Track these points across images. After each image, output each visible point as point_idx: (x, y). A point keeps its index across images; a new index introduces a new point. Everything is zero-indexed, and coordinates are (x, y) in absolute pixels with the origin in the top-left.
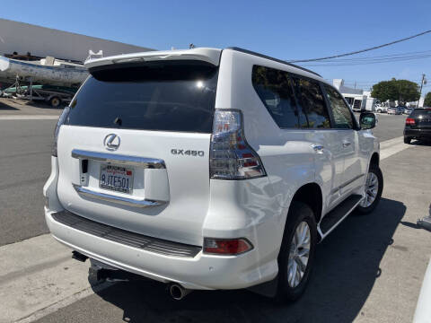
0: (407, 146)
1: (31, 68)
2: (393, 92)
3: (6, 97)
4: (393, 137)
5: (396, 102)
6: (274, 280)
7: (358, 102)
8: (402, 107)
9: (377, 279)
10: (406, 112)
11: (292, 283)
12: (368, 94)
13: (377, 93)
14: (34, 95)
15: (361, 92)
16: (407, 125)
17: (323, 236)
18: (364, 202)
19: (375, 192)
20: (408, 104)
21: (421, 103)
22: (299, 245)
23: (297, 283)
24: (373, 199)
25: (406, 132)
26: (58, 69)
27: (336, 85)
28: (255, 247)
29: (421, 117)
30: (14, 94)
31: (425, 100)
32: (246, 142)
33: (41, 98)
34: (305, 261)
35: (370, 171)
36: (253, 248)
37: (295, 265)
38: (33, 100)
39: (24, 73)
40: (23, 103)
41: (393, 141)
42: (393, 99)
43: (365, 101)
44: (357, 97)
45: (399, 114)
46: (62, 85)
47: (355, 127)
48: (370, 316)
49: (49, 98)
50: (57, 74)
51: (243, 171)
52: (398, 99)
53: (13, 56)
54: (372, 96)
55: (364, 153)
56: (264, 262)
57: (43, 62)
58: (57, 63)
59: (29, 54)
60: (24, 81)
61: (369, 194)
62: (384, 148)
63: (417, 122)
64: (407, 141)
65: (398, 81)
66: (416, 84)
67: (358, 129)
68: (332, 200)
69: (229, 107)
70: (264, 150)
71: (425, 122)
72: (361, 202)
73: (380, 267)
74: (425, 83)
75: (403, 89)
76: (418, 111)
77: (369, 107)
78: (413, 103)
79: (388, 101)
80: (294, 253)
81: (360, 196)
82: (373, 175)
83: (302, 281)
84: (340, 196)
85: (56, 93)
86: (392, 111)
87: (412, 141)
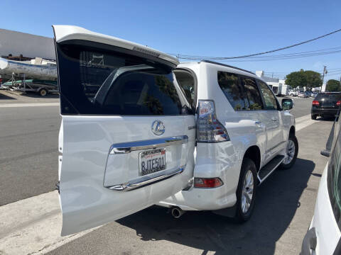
0: (314, 121)
1: (24, 66)
2: (302, 80)
3: (4, 89)
4: (303, 115)
5: (305, 88)
6: (234, 206)
7: (275, 89)
8: (309, 91)
9: (298, 209)
10: (312, 95)
11: (243, 210)
12: (282, 82)
13: (290, 81)
14: (27, 87)
15: (277, 81)
16: (313, 105)
17: (261, 181)
18: (285, 161)
19: (293, 154)
20: (313, 89)
21: (323, 89)
22: (247, 186)
23: (246, 210)
24: (291, 159)
25: (313, 111)
26: (45, 67)
27: (258, 75)
28: (225, 184)
29: (323, 100)
30: (11, 87)
31: (327, 86)
32: (217, 121)
33: (32, 90)
34: (251, 197)
35: (289, 139)
36: (223, 184)
37: (245, 199)
38: (26, 92)
39: (19, 71)
40: (18, 94)
41: (303, 118)
42: (302, 86)
43: (281, 87)
44: (275, 84)
45: (307, 97)
46: (48, 79)
47: (279, 109)
48: (294, 228)
49: (38, 90)
50: (44, 71)
51: (217, 137)
52: (306, 85)
53: (9, 57)
54: (286, 84)
55: (285, 127)
56: (229, 194)
57: (33, 62)
58: (45, 63)
59: (21, 56)
60: (19, 77)
61: (289, 155)
62: (298, 123)
63: (321, 103)
64: (314, 118)
65: (306, 72)
66: (319, 74)
67: (280, 110)
68: (266, 157)
69: (207, 98)
70: (228, 125)
71: (326, 103)
72: (283, 161)
73: (300, 201)
74: (326, 73)
75: (310, 78)
76: (321, 95)
77: (284, 92)
78: (317, 88)
79: (298, 87)
80: (244, 191)
81: (283, 156)
82: (291, 141)
83: (249, 209)
84: (271, 155)
85: (43, 86)
86: (301, 95)
87: (318, 118)
